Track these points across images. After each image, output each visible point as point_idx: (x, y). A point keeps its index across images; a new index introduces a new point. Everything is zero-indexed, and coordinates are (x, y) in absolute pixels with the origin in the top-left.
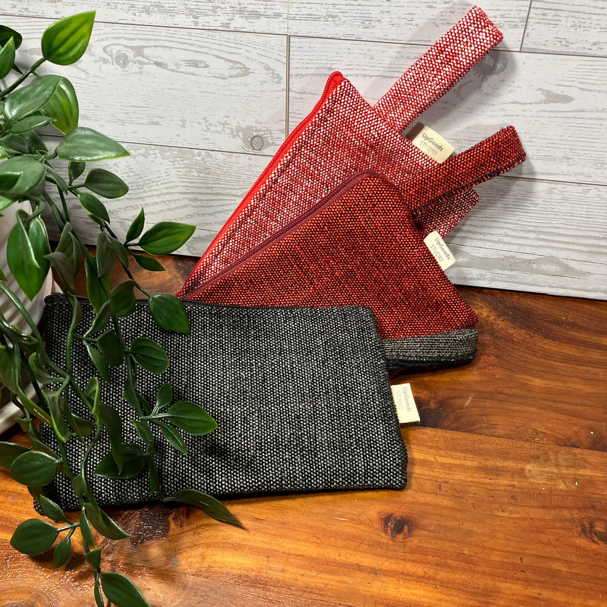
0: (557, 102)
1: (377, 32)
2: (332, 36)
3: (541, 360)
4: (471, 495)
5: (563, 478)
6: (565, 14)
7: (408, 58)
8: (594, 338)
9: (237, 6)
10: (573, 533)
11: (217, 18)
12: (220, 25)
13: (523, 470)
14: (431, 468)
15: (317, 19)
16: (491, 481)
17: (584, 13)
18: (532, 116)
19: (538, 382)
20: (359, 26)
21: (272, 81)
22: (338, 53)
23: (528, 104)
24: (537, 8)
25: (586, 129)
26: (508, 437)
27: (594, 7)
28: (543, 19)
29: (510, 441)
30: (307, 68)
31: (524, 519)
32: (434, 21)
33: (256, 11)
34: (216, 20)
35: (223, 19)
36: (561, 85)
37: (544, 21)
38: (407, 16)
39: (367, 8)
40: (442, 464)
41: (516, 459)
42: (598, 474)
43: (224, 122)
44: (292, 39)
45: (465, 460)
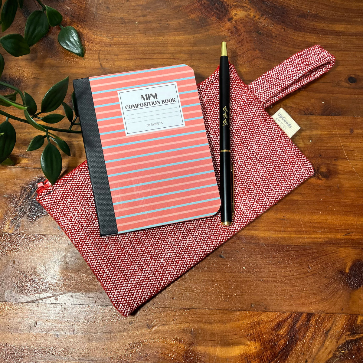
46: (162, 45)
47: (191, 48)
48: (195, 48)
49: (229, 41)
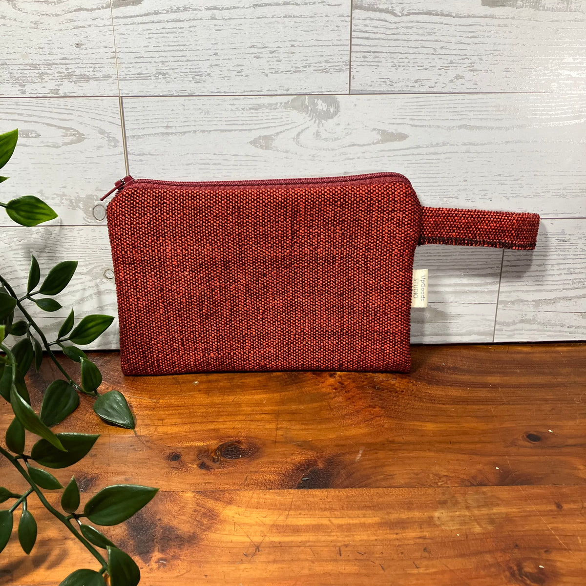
0: (392, 141)
1: (209, 86)
2: (165, 94)
3: (429, 405)
4: (377, 555)
5: (477, 520)
6: (384, 55)
7: (243, 109)
8: (478, 378)
9: (64, 70)
10: (502, 579)
11: (45, 84)
12: (49, 91)
13: (431, 518)
14: (327, 532)
15: (147, 77)
16: (398, 536)
17: (401, 53)
18: (372, 157)
19: (430, 426)
20: (190, 81)
21: (109, 145)
22: (172, 110)
23: (366, 145)
24: (357, 52)
25: (425, 165)
26: (408, 486)
27: (408, 47)
28: (364, 61)
29: (412, 489)
30: (143, 128)
31: (443, 572)
32: (263, 71)
33: (85, 75)
34: (44, 87)
35: (52, 85)
36: (393, 124)
37: (366, 63)
38: (236, 68)
39: (196, 63)
40: (340, 527)
41: (422, 507)
42: (514, 510)
43: (61, 193)
44: (124, 100)
45: (364, 517)
46: (233, 406)
47: (277, 408)
48: (283, 408)
49: (334, 398)
